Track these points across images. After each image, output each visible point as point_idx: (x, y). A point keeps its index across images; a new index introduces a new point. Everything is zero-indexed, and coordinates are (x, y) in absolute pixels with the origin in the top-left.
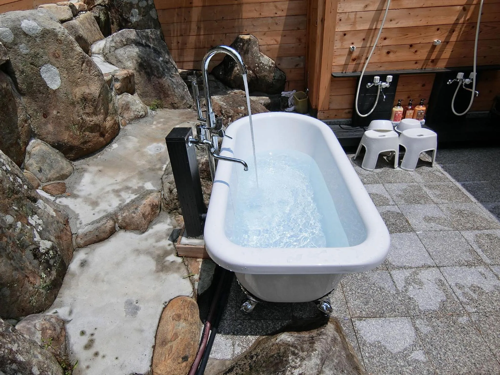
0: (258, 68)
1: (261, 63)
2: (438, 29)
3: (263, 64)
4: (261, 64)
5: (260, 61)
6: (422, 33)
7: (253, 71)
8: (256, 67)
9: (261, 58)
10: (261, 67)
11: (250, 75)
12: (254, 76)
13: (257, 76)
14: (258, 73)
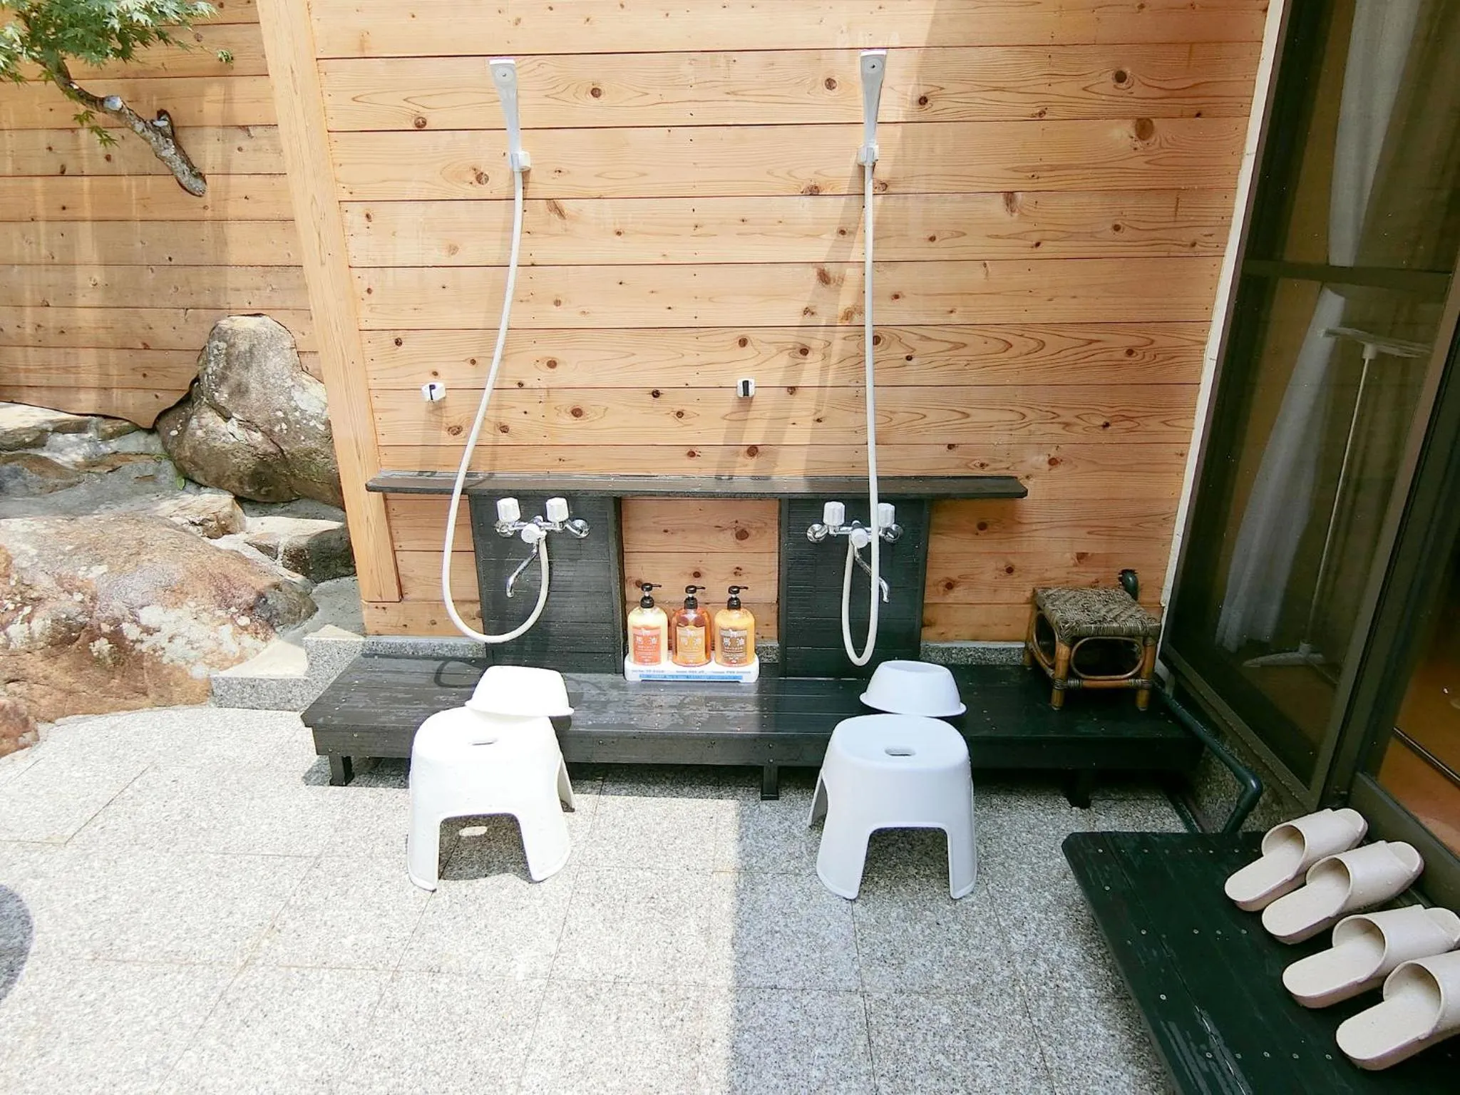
0: (284, 427)
1: (296, 409)
2: (743, 342)
3: (303, 412)
4: (297, 414)
5: (293, 403)
6: (685, 352)
7: (268, 434)
8: (279, 421)
9: (296, 394)
10: (297, 422)
11: (256, 448)
12: (271, 449)
13: (282, 451)
14: (285, 442)
